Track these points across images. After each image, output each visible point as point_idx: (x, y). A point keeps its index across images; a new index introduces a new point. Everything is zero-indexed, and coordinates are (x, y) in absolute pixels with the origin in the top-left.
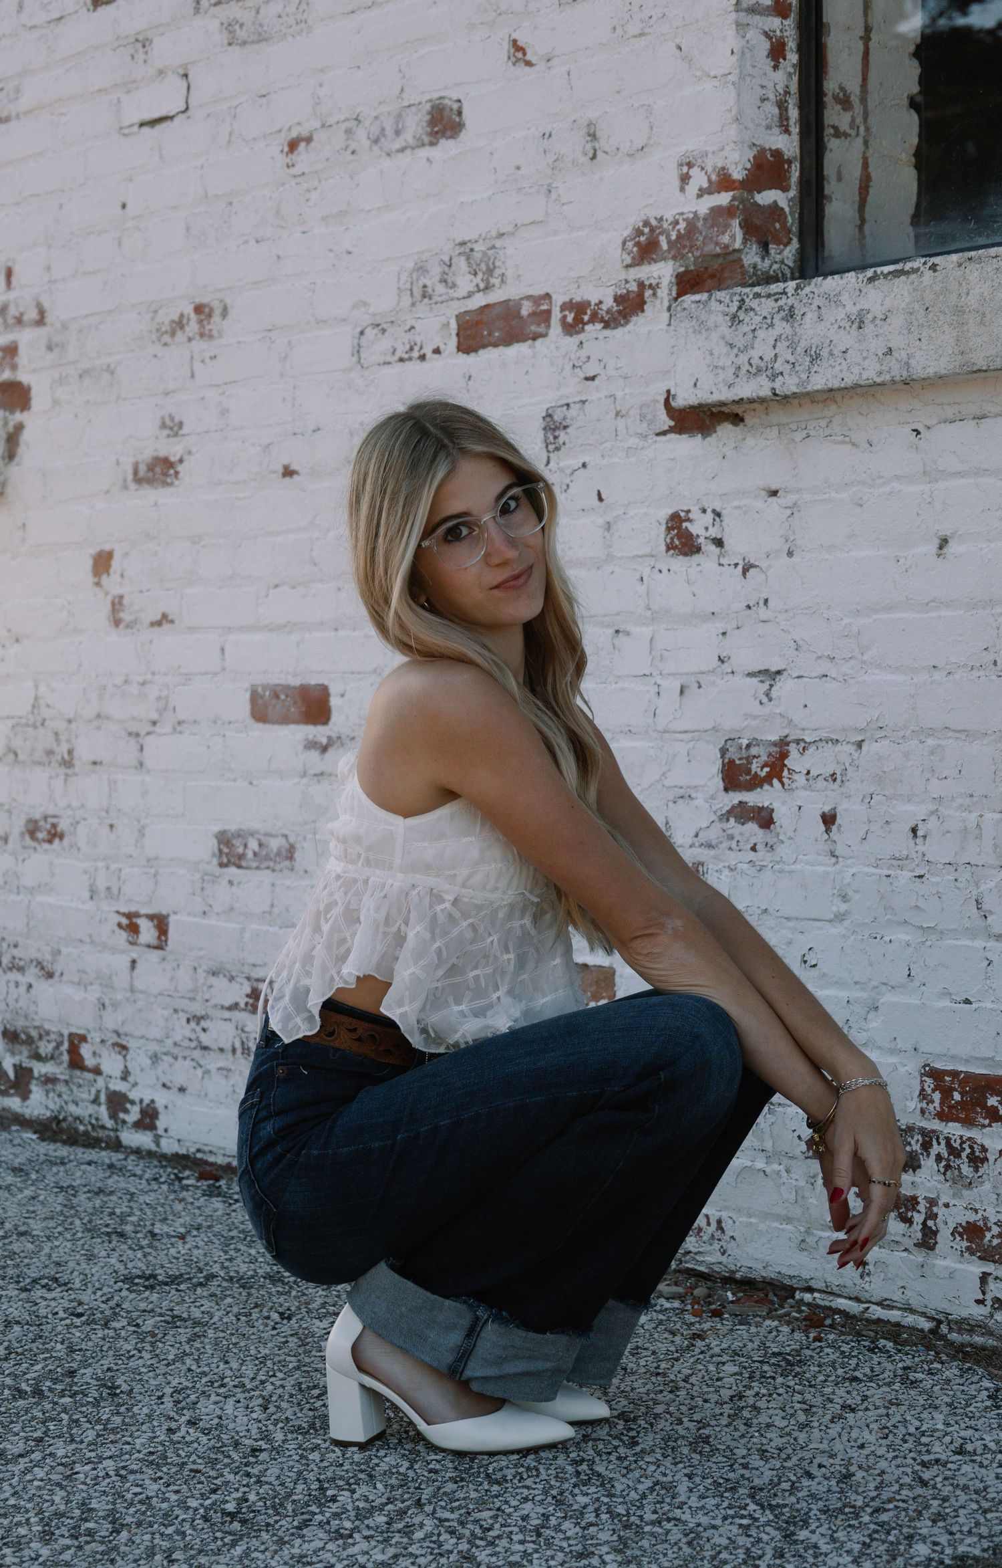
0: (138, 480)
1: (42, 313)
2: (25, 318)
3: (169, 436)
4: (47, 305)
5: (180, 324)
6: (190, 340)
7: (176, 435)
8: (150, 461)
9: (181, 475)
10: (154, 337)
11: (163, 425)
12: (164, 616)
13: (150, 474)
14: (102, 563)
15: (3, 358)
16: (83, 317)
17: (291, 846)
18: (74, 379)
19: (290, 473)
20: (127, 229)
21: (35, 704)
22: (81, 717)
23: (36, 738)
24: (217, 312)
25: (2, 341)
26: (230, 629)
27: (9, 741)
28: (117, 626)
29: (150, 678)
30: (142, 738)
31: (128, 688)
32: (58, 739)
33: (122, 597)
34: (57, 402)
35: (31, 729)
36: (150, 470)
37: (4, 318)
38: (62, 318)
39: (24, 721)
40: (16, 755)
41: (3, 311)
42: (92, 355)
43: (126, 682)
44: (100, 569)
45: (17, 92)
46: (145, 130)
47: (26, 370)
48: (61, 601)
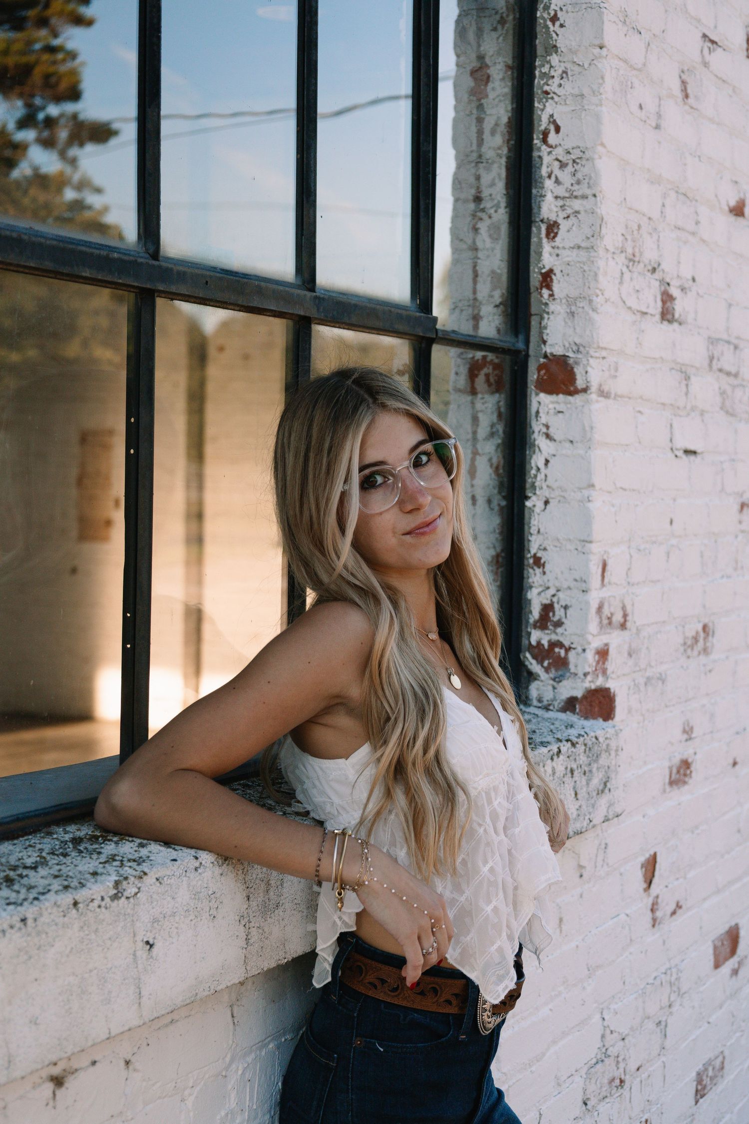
0: (672, 783)
1: (625, 616)
2: (614, 619)
3: (687, 740)
4: (629, 609)
5: (696, 639)
6: (699, 654)
7: (690, 739)
8: (678, 763)
9: (693, 775)
10: (682, 649)
11: (685, 731)
12: (678, 903)
13: (678, 776)
14: (650, 867)
15: (598, 662)
16: (648, 625)
17: (724, 1058)
18: (642, 688)
19: (735, 764)
20: (673, 546)
21: (603, 1036)
22: (632, 1029)
23: (604, 1072)
24: (711, 633)
25: (596, 643)
26: (705, 899)
27: (585, 1091)
28: (654, 926)
29: (667, 966)
30: (663, 1024)
31: (658, 982)
32: (618, 1062)
33: (657, 897)
34: (630, 711)
35: (599, 1066)
36: (678, 772)
37: (601, 618)
38: (638, 624)
39: (594, 1061)
40: (586, 1104)
41: (600, 609)
42: (653, 664)
43: (655, 978)
44: (649, 874)
45: (616, 370)
46: (684, 457)
47: (613, 676)
48: (623, 917)
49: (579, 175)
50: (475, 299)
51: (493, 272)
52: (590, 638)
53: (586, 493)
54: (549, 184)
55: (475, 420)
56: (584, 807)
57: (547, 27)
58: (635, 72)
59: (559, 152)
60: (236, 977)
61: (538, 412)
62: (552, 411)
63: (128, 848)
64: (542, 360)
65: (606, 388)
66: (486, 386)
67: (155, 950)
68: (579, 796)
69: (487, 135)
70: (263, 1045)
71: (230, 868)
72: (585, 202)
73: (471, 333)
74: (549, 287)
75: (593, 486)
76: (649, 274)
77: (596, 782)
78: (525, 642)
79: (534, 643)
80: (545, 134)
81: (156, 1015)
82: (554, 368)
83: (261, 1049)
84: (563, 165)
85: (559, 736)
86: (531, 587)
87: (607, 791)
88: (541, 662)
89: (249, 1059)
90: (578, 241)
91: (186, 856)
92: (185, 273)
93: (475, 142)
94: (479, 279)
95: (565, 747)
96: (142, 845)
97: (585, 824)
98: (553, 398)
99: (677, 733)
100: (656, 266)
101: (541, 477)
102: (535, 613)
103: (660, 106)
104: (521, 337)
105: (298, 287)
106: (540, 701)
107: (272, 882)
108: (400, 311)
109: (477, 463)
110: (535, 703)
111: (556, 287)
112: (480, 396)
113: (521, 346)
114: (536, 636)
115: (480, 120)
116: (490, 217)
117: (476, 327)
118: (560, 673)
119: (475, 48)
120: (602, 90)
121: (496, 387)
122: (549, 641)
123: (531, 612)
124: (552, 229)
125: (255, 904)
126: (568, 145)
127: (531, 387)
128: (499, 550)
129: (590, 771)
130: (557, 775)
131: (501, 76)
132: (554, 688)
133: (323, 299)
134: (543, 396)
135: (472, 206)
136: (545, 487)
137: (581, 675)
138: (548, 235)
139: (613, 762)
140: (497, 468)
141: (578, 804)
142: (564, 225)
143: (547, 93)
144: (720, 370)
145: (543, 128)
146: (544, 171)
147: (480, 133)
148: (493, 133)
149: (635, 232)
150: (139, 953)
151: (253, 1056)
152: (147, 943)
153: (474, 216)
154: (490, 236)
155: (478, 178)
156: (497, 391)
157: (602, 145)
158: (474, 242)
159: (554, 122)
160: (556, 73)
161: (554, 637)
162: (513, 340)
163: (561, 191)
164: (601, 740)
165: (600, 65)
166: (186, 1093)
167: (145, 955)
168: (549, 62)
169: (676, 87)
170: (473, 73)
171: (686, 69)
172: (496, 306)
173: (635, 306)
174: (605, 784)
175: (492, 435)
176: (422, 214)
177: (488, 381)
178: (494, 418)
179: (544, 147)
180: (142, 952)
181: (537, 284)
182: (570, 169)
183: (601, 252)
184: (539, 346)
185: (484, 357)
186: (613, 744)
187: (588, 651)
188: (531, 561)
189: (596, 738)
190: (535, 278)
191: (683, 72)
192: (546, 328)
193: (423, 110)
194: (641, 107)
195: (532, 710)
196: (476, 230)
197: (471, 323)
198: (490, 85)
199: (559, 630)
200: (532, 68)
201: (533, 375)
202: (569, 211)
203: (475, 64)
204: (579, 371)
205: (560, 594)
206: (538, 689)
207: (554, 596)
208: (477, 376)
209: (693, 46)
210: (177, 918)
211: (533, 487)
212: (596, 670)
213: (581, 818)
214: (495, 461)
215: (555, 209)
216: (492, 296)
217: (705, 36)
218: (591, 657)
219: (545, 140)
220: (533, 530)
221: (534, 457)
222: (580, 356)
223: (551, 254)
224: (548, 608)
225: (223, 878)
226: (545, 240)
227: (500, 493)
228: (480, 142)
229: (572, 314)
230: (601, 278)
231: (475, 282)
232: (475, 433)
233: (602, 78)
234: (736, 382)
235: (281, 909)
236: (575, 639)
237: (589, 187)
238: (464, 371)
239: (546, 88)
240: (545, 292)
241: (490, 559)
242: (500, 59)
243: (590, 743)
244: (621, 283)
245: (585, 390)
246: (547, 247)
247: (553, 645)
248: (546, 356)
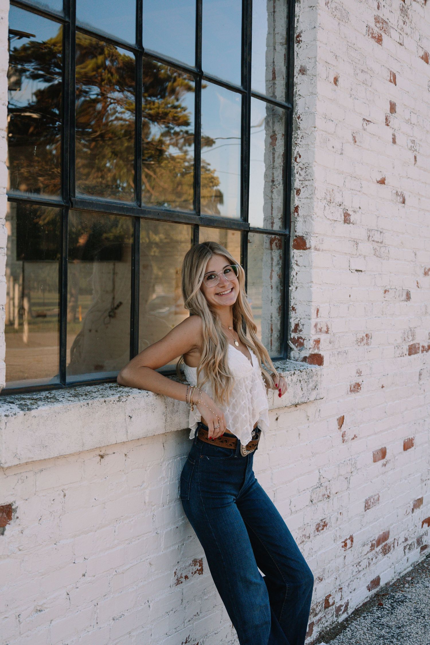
0: (351, 391)
1: (328, 329)
2: (322, 329)
3: (358, 376)
4: (329, 326)
5: (362, 339)
6: (364, 345)
7: (360, 376)
8: (354, 384)
9: (361, 389)
10: (356, 342)
11: (357, 373)
12: (355, 436)
13: (354, 389)
14: (341, 421)
15: (315, 344)
16: (339, 333)
17: (379, 496)
18: (336, 355)
19: (383, 387)
20: (351, 304)
21: (319, 479)
22: (333, 478)
23: (320, 492)
24: (370, 337)
25: (315, 337)
26: (368, 436)
27: (311, 497)
28: (343, 442)
29: (350, 458)
30: (348, 479)
31: (345, 463)
32: (326, 489)
33: (345, 432)
34: (330, 363)
35: (318, 489)
36: (354, 387)
37: (316, 329)
38: (334, 332)
39: (316, 487)
40: (312, 502)
41: (316, 326)
42: (341, 347)
43: (344, 461)
44: (341, 423)
45: (323, 241)
46: (356, 272)
47: (322, 350)
48: (328, 437)
49: (307, 173)
50: (272, 216)
51: (278, 207)
52: (311, 335)
53: (310, 284)
54: (297, 176)
55: (272, 259)
56: (306, 394)
57: (296, 121)
58: (330, 135)
59: (301, 165)
60: (162, 431)
61: (293, 256)
62: (298, 256)
63: (126, 389)
64: (295, 238)
65: (318, 248)
66: (276, 247)
67: (132, 419)
68: (303, 390)
69: (276, 159)
70: (175, 457)
71: (159, 397)
72: (309, 182)
73: (271, 229)
74: (297, 212)
75: (312, 282)
76: (338, 207)
77: (311, 385)
78: (289, 337)
79: (292, 337)
80: (296, 158)
81: (132, 439)
82: (299, 241)
83: (174, 459)
84: (302, 169)
85: (296, 369)
86: (291, 318)
87: (316, 389)
88: (294, 344)
89: (170, 461)
90: (307, 196)
91: (144, 392)
92: (150, 211)
93: (272, 161)
94: (273, 209)
95: (297, 372)
96: (131, 389)
97: (306, 399)
98: (299, 251)
99: (354, 373)
100: (341, 204)
101: (294, 279)
102: (293, 327)
103: (342, 146)
104: (287, 230)
105: (194, 214)
106: (294, 358)
107: (175, 404)
108: (234, 222)
109: (273, 274)
110: (293, 359)
111: (299, 212)
112: (274, 250)
113: (287, 233)
114: (293, 335)
115: (274, 154)
116: (277, 188)
117: (272, 226)
118: (301, 348)
119: (272, 128)
120: (315, 143)
121: (279, 247)
122: (298, 337)
123: (291, 327)
124: (298, 192)
125: (168, 410)
126: (304, 162)
127: (291, 247)
128: (280, 304)
129: (309, 382)
130: (294, 381)
131: (280, 138)
132: (299, 353)
133: (203, 218)
134: (295, 251)
135: (271, 184)
136: (296, 282)
137: (308, 348)
138: (297, 194)
139: (319, 379)
140: (280, 276)
141: (302, 392)
142: (302, 190)
143: (296, 144)
144: (373, 241)
145: (295, 156)
146: (295, 171)
147: (274, 158)
148: (278, 158)
149: (331, 192)
150: (127, 419)
151: (172, 460)
152: (130, 416)
153: (272, 187)
154: (277, 194)
155: (273, 174)
156: (280, 249)
157: (315, 162)
158: (272, 196)
159: (299, 154)
160: (300, 137)
161: (299, 336)
162: (284, 231)
163: (301, 178)
164: (314, 371)
165: (314, 134)
166: (147, 468)
167: (129, 420)
168: (297, 133)
169: (351, 139)
170: (271, 137)
171: (355, 132)
172: (279, 219)
173: (331, 218)
174: (315, 387)
175: (278, 264)
176: (244, 188)
177: (276, 245)
178: (279, 258)
179: (295, 163)
180: (128, 419)
181: (293, 211)
182: (304, 170)
183: (315, 200)
184: (294, 233)
185: (275, 237)
186: (319, 373)
187: (311, 340)
188: (291, 309)
189: (311, 370)
190: (292, 209)
191: (353, 133)
192: (296, 226)
193: (244, 153)
194: (333, 147)
195: (291, 361)
196: (272, 192)
197: (271, 225)
198: (277, 141)
199: (301, 333)
200: (291, 135)
201: (292, 243)
202: (304, 185)
203: (272, 134)
204: (307, 242)
205: (301, 320)
206: (294, 354)
207: (299, 321)
208: (272, 243)
209: (358, 123)
210: (140, 410)
211: (292, 282)
212: (314, 347)
213: (304, 397)
214: (279, 273)
215: (299, 185)
216: (278, 215)
217: (364, 119)
218: (312, 343)
219: (296, 160)
220: (292, 298)
221: (292, 272)
222: (308, 236)
223: (298, 201)
224: (297, 325)
225: (157, 400)
226: (296, 196)
227: (281, 285)
228: (274, 161)
229: (305, 221)
230: (315, 209)
231: (272, 210)
232: (272, 264)
233: (315, 138)
234: (381, 245)
235: (178, 413)
236: (306, 336)
237: (311, 176)
238: (268, 242)
239: (296, 142)
240: (296, 214)
241: (277, 308)
242: (281, 132)
243: (308, 372)
244: (325, 210)
245: (309, 248)
246: (296, 198)
247: (299, 338)
248: (296, 236)
